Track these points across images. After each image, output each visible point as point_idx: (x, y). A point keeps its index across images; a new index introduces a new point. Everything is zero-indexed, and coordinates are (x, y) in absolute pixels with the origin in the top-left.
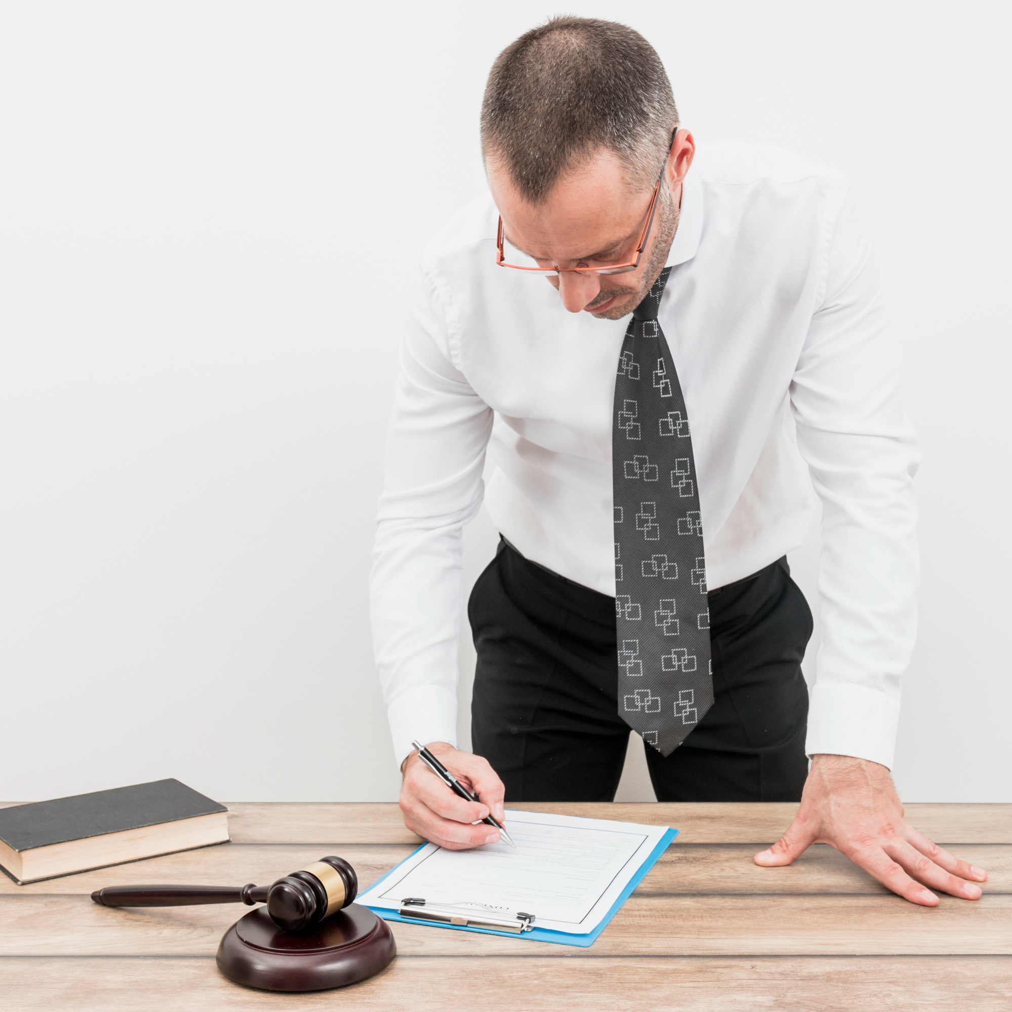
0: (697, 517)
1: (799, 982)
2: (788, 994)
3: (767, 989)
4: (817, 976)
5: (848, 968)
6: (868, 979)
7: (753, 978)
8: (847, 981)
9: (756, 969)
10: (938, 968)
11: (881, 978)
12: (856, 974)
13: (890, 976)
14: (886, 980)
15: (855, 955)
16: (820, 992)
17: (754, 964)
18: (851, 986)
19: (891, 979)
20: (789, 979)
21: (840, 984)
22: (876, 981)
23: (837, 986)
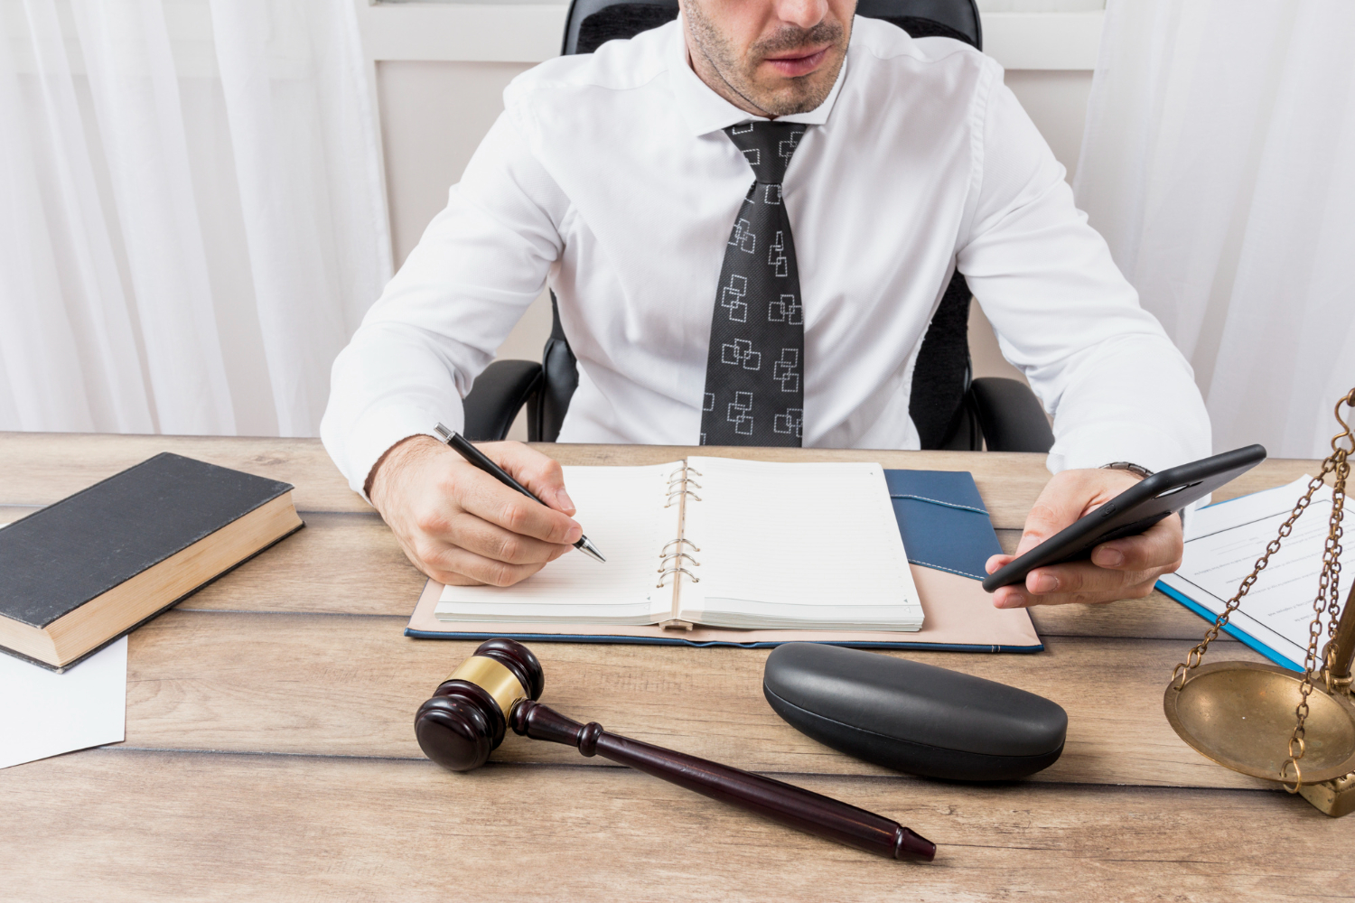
0: (800, 415)
1: (1029, 856)
2: (1012, 887)
3: (975, 873)
4: (1056, 839)
5: (1106, 821)
6: (1144, 852)
7: (953, 840)
8: (1108, 854)
9: (957, 815)
10: (1255, 825)
11: (1164, 851)
12: (1120, 838)
13: (1178, 846)
14: (1173, 856)
15: (1115, 785)
16: (1065, 884)
17: (954, 803)
18: (1117, 870)
19: (1182, 854)
20: (1011, 845)
21: (1098, 864)
22: (1157, 856)
23: (1093, 870)
